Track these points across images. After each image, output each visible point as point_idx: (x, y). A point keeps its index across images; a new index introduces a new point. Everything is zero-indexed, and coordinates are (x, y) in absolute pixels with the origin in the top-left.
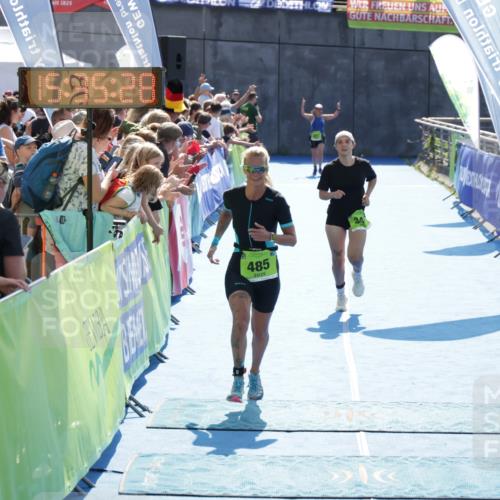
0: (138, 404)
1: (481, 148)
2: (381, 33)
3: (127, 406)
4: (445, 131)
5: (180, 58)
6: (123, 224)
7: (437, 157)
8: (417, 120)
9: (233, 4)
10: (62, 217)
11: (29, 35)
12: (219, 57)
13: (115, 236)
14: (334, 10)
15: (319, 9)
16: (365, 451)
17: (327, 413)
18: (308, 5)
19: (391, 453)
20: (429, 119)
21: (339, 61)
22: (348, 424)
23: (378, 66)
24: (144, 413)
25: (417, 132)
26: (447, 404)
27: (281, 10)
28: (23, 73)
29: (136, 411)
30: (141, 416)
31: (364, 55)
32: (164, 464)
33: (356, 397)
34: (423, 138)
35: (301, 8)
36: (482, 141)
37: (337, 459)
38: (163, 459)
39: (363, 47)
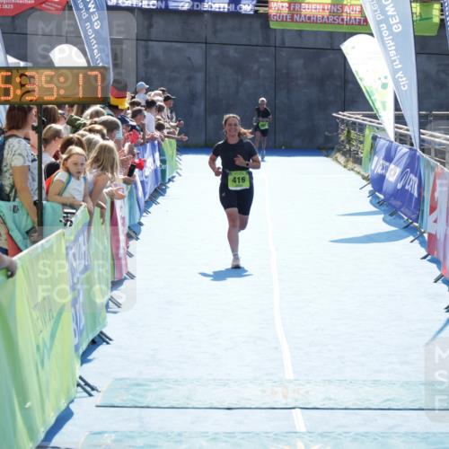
0: (87, 384)
1: (396, 140)
2: (300, 33)
3: (78, 386)
4: (360, 124)
6: (74, 213)
7: (353, 148)
8: (334, 115)
9: (163, 7)
10: (15, 207)
12: (150, 56)
13: (65, 225)
15: (243, 11)
16: (301, 427)
17: (264, 391)
18: (232, 8)
20: (345, 113)
21: (262, 60)
22: (284, 401)
23: (297, 63)
24: (93, 393)
25: (335, 125)
26: (375, 382)
27: (208, 12)
29: (85, 391)
31: (284, 53)
32: (115, 441)
33: (289, 375)
34: (340, 131)
35: (226, 10)
36: (396, 133)
37: (276, 435)
38: (113, 436)
39: (283, 46)
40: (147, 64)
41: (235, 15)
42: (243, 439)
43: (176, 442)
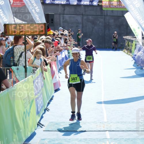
0: (41, 124)
1: (143, 45)
2: (112, 11)
3: (38, 125)
4: (132, 40)
5: (52, 20)
6: (36, 70)
7: (130, 48)
8: (124, 37)
9: (68, 3)
10: (18, 68)
12: (65, 19)
13: (33, 73)
14: (98, 5)
15: (94, 4)
16: (108, 137)
17: (97, 126)
18: (90, 3)
19: (116, 137)
20: (127, 37)
21: (100, 20)
22: (104, 129)
23: (112, 21)
24: (42, 127)
25: (124, 40)
26: (133, 122)
27: (83, 5)
28: (5, 25)
29: (40, 126)
31: (107, 18)
32: (49, 142)
33: (106, 120)
34: (125, 42)
35: (89, 4)
36: (143, 43)
37: (100, 139)
38: (48, 140)
39: (107, 15)
40: (63, 22)
41: (91, 6)
42: (89, 141)
43: (68, 142)
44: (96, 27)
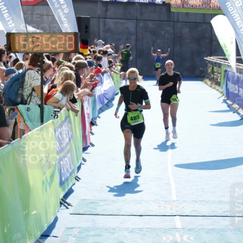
0: (66, 202)
1: (237, 72)
2: (187, 14)
3: (61, 203)
4: (219, 64)
5: (87, 27)
6: (59, 111)
7: (215, 77)
8: (205, 58)
9: (114, 0)
10: (28, 108)
11: (8, 17)
12: (107, 27)
13: (54, 117)
15: (156, 2)
16: (179, 226)
17: (160, 206)
19: (192, 227)
20: (211, 58)
21: (166, 29)
22: (171, 212)
23: (186, 31)
24: (69, 207)
25: (205, 64)
26: (220, 202)
27: (137, 2)
28: (9, 36)
29: (65, 206)
30: (67, 208)
31: (179, 25)
32: (79, 232)
33: (175, 198)
34: (208, 67)
35: (147, 2)
36: (237, 69)
37: (165, 229)
38: (78, 230)
39: (178, 21)
40: (105, 31)
42: (147, 232)
43: (112, 233)
44: (159, 41)
